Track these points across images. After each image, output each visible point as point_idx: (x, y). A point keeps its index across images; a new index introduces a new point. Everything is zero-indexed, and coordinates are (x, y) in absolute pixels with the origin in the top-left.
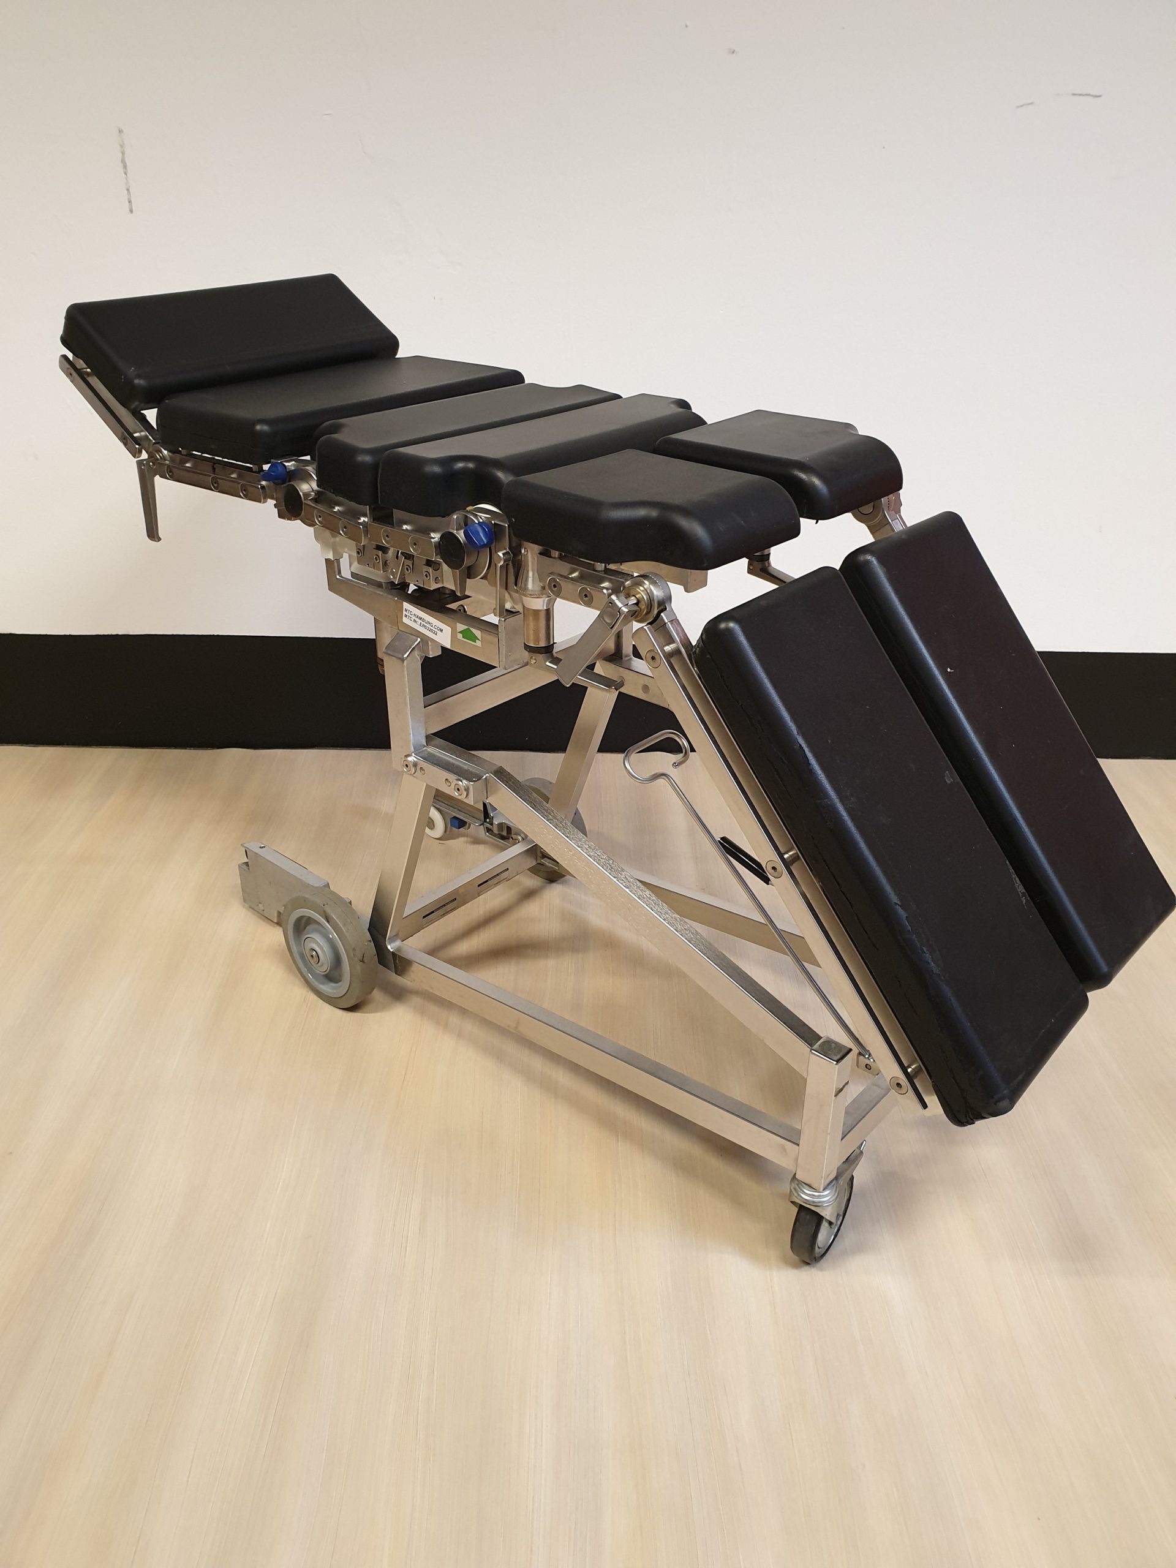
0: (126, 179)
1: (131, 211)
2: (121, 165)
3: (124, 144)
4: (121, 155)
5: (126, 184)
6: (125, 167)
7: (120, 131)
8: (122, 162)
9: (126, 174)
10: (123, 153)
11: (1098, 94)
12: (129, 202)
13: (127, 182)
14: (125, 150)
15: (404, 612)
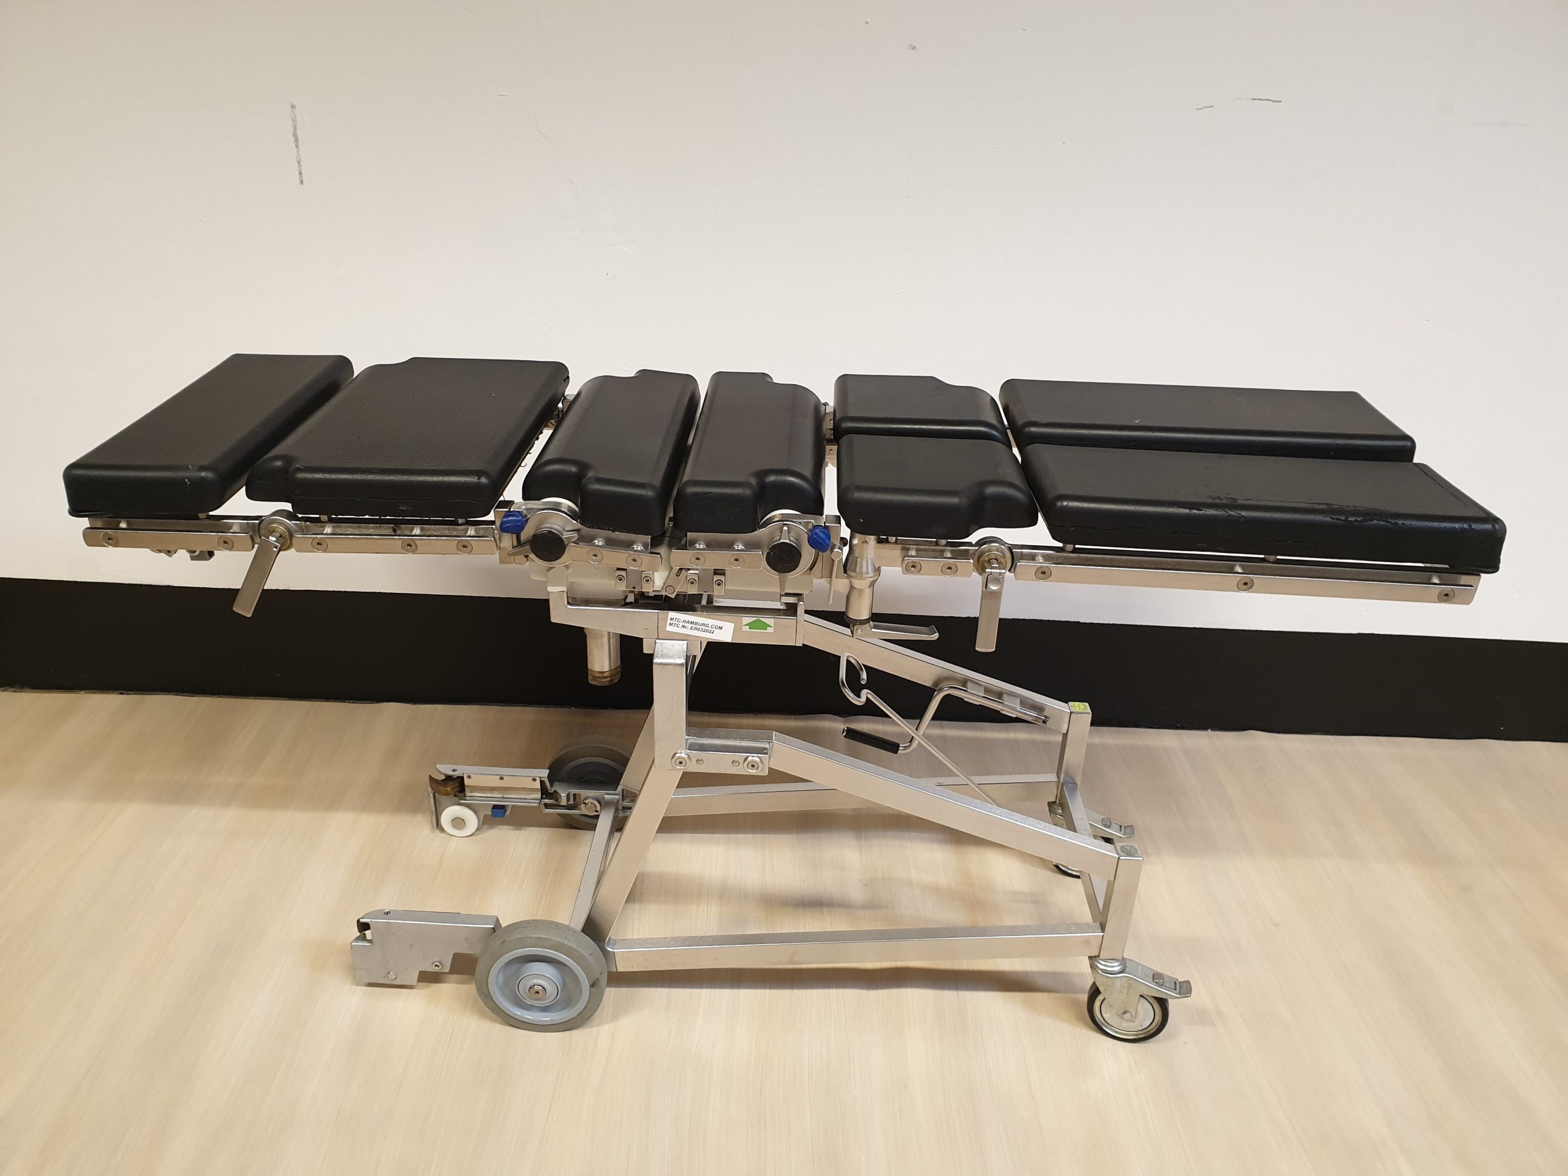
0: (298, 152)
1: (302, 183)
2: (292, 139)
3: (296, 117)
4: (293, 128)
5: (297, 156)
6: (296, 140)
7: (292, 107)
8: (293, 135)
9: (297, 147)
10: (295, 128)
11: (1278, 100)
12: (300, 174)
13: (299, 155)
14: (297, 124)
15: (669, 622)
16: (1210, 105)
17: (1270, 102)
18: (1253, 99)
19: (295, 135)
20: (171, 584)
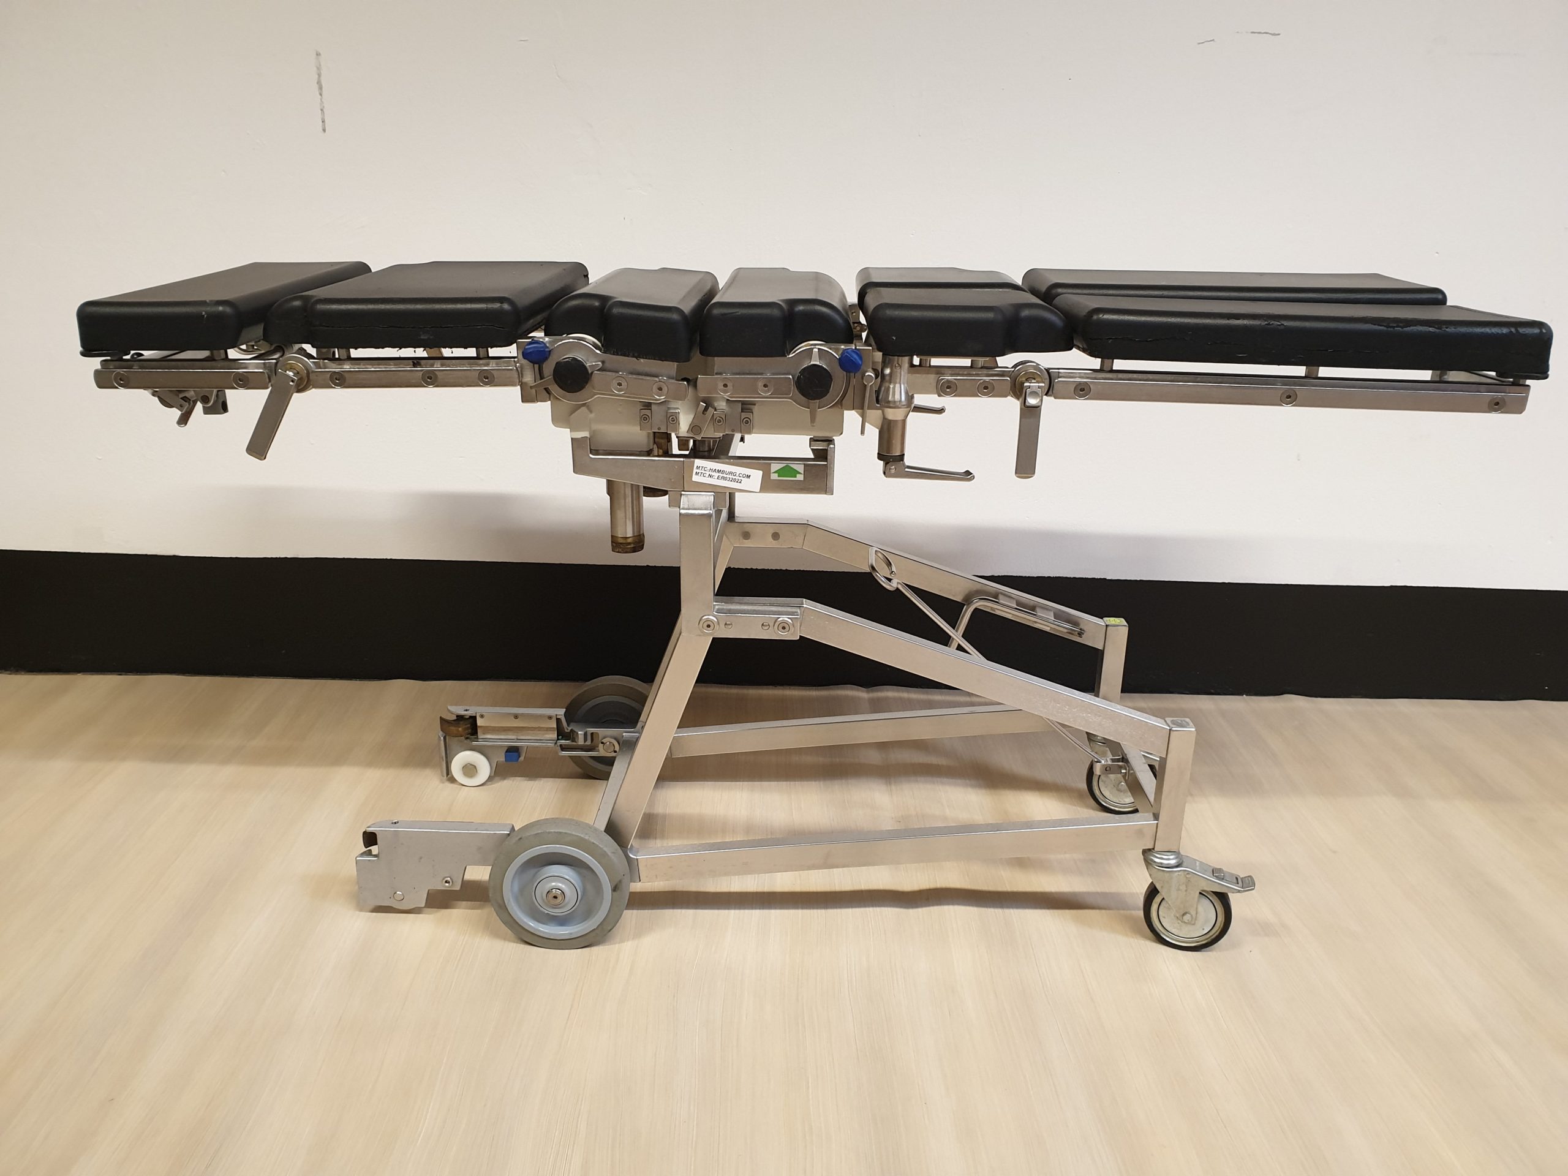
0: (321, 100)
1: (324, 130)
2: (316, 86)
3: (320, 65)
4: (317, 76)
5: (321, 104)
6: (321, 88)
7: (317, 55)
8: (318, 83)
9: (321, 95)
10: (319, 75)
11: (1277, 33)
12: (323, 122)
13: (322, 102)
14: (322, 72)
15: (695, 470)
16: (1212, 39)
17: (1270, 32)
18: (1252, 33)
19: (319, 83)
20: (177, 554)
